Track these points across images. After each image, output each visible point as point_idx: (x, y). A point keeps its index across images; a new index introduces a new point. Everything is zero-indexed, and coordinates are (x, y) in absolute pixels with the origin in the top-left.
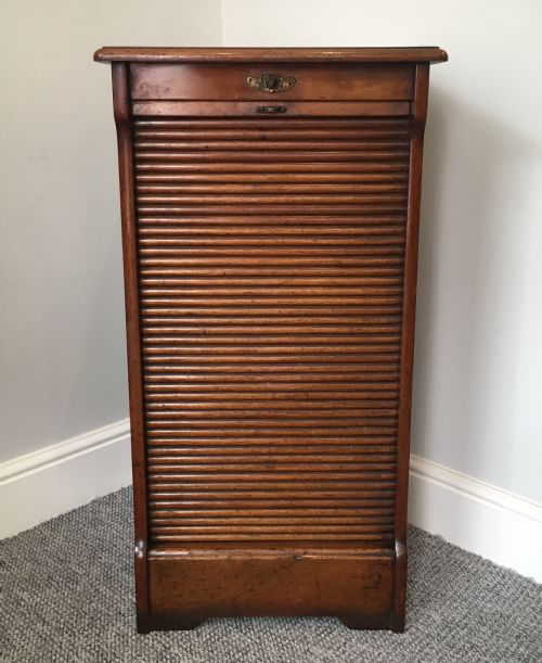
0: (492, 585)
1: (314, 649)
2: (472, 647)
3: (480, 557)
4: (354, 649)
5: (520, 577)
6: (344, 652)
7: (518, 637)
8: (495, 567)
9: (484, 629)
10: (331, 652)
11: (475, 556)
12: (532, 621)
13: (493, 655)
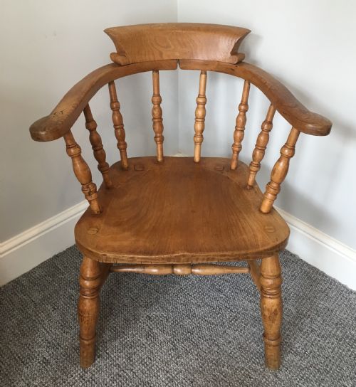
0: (324, 288)
1: (228, 331)
2: (312, 331)
3: (318, 270)
4: (250, 331)
5: (340, 284)
6: (244, 333)
7: (337, 324)
8: (327, 277)
9: (319, 319)
10: (237, 333)
11: (316, 268)
12: (345, 314)
13: (323, 336)
